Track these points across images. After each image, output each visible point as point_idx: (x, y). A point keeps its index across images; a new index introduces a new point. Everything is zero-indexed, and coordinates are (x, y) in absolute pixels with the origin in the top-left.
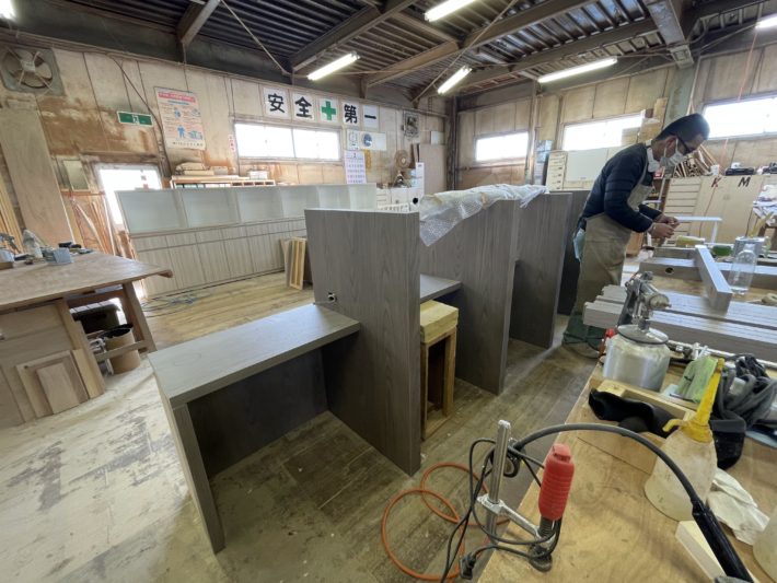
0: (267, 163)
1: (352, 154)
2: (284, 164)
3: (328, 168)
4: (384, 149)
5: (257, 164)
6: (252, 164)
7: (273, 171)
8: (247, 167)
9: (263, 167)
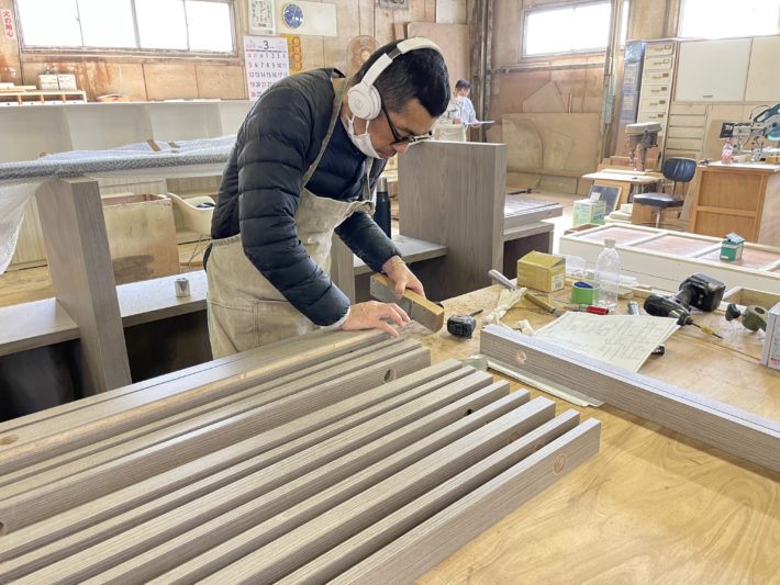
0: (79, 60)
1: (259, 43)
2: (113, 61)
3: (208, 69)
4: (333, 33)
5: (60, 60)
6: (50, 61)
7: (91, 74)
8: (40, 67)
9: (71, 66)
